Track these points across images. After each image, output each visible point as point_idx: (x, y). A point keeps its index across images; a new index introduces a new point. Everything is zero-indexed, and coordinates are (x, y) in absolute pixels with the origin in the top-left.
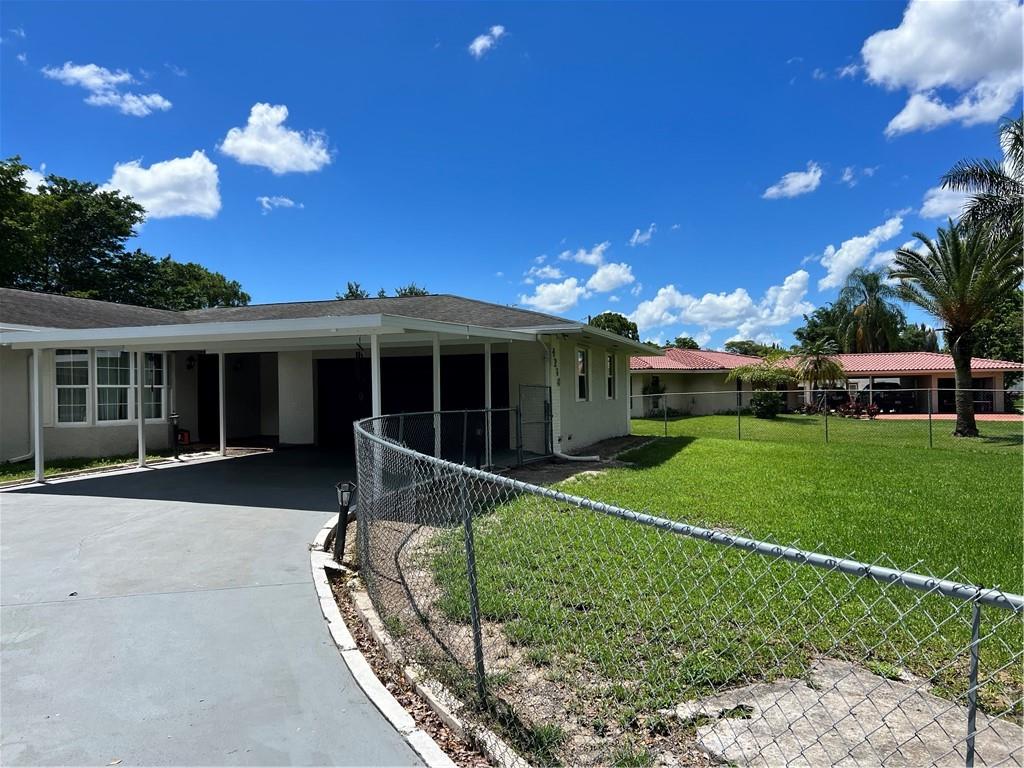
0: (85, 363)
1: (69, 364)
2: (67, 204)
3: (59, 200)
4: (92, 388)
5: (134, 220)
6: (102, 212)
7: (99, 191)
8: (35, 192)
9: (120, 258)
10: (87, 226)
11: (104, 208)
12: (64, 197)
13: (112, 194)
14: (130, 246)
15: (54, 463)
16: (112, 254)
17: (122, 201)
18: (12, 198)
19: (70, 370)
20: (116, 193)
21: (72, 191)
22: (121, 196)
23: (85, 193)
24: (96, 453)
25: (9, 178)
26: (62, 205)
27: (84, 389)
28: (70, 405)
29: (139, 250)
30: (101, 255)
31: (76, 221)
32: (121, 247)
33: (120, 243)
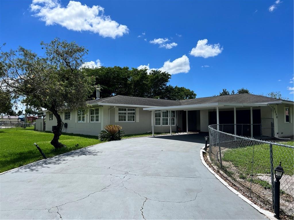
0: (160, 113)
1: (157, 113)
2: (155, 77)
3: (154, 76)
4: (161, 118)
5: (169, 78)
6: (162, 77)
7: (161, 72)
8: (149, 74)
9: (166, 87)
10: (159, 81)
11: (162, 76)
12: (155, 75)
13: (164, 73)
14: (168, 84)
15: (155, 133)
16: (164, 87)
17: (166, 74)
18: (145, 77)
19: (157, 115)
20: (165, 72)
21: (156, 73)
22: (166, 73)
23: (158, 73)
24: (162, 132)
25: (144, 72)
26: (154, 77)
27: (160, 118)
28: (157, 122)
29: (170, 85)
30: (162, 87)
31: (157, 80)
32: (166, 85)
33: (166, 84)
